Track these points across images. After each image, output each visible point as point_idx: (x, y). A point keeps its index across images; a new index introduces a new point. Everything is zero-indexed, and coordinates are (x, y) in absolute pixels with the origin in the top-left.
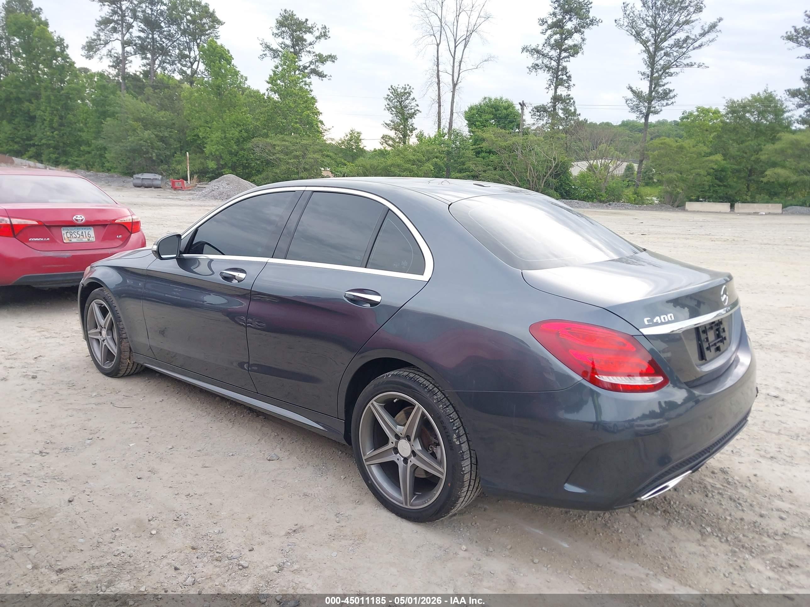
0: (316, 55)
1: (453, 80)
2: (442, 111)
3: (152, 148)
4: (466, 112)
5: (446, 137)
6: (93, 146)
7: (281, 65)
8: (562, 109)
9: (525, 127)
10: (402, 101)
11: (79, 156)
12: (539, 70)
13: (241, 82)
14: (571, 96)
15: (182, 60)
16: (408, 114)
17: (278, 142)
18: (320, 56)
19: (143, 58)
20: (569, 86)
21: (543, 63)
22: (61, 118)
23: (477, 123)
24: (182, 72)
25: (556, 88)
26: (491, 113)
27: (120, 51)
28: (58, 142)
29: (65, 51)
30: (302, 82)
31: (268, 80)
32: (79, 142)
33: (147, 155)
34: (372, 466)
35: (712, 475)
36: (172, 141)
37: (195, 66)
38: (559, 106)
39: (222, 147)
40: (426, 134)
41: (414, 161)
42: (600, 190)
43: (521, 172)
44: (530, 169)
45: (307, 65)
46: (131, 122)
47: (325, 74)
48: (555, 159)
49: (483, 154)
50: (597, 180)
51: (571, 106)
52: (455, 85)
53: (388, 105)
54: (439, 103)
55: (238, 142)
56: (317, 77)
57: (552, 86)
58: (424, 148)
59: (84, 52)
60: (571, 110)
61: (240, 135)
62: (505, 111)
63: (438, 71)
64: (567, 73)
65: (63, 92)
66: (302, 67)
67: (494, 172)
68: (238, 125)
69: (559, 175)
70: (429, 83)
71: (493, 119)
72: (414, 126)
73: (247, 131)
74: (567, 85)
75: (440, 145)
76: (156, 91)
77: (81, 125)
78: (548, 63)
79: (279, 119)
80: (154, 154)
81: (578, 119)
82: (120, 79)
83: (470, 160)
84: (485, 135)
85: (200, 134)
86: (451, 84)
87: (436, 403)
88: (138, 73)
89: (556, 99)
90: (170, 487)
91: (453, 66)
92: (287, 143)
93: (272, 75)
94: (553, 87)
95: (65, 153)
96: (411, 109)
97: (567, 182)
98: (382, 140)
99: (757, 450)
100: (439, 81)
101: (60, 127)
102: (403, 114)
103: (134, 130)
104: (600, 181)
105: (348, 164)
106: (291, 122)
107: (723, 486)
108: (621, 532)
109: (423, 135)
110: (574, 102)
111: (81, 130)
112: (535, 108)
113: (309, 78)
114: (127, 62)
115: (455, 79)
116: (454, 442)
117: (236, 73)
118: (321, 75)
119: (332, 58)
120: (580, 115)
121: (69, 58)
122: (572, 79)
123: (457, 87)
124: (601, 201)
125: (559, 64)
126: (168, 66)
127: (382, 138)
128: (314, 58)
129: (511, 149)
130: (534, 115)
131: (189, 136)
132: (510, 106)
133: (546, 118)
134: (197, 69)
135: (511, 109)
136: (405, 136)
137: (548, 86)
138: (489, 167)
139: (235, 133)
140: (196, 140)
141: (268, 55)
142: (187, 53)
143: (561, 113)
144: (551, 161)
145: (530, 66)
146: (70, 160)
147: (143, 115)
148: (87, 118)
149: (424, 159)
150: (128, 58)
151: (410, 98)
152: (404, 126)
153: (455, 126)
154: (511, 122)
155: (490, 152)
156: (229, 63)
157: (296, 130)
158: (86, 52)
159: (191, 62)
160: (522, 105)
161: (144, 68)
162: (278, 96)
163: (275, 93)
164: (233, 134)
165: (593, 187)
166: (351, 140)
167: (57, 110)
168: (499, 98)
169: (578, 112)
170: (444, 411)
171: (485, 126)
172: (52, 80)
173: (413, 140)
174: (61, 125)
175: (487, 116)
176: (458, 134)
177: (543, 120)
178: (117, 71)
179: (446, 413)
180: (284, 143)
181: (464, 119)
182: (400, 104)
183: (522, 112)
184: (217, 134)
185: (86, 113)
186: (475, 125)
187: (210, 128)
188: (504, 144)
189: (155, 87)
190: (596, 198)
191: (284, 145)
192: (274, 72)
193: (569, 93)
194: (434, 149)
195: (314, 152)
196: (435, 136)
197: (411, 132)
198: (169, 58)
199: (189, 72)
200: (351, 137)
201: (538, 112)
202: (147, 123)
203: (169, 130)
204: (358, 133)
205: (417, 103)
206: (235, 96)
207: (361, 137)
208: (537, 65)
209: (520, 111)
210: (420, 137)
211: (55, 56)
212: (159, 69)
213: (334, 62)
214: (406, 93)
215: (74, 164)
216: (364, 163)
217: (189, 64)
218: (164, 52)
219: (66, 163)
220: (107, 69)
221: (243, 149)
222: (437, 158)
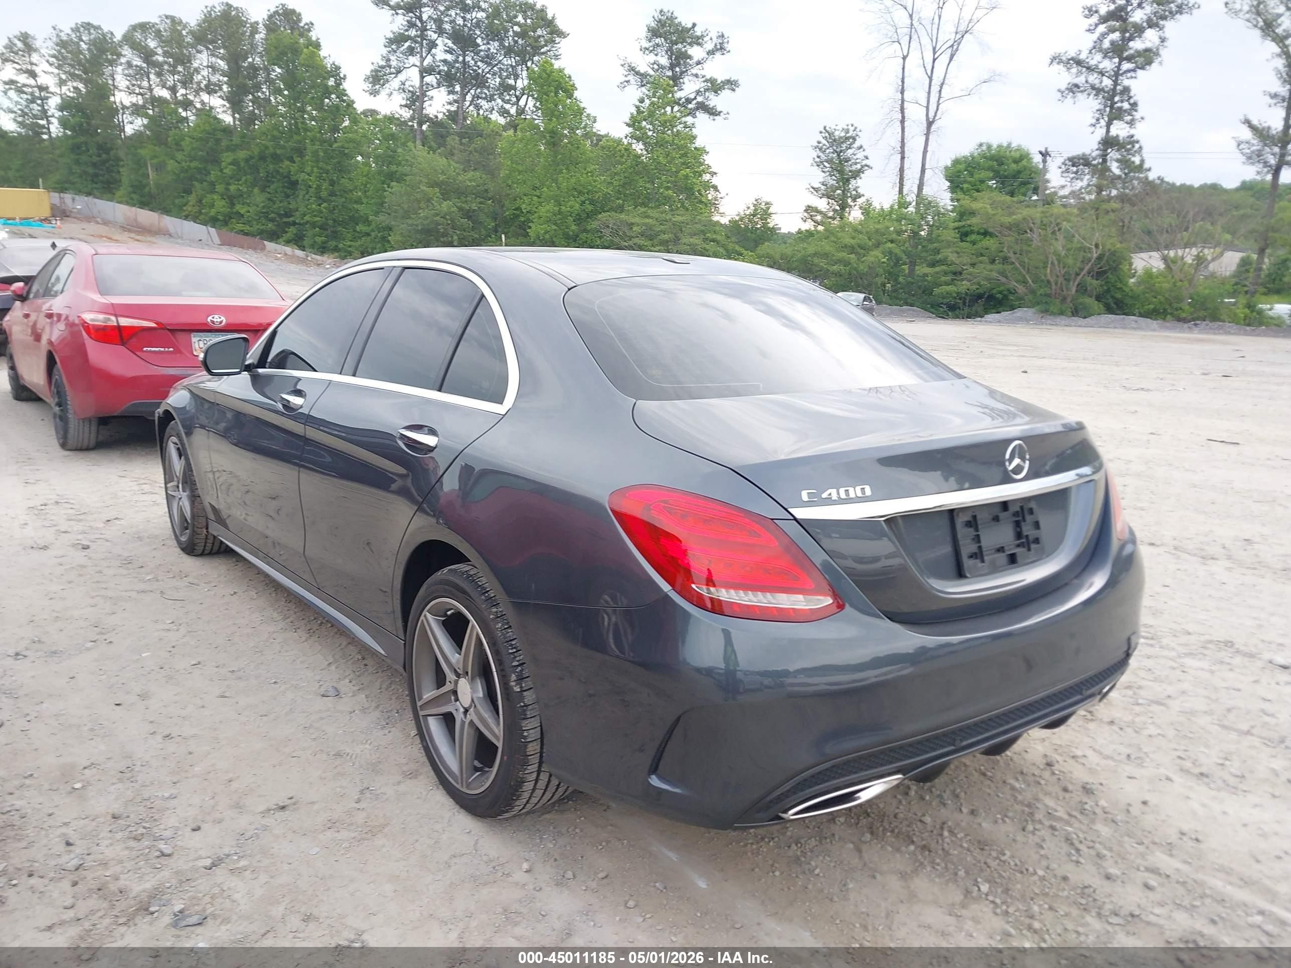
0: (706, 81)
1: (927, 115)
2: (906, 166)
3: (453, 228)
4: (946, 168)
5: (911, 209)
6: (373, 225)
7: (649, 97)
8: (1118, 161)
9: (1048, 192)
10: (841, 151)
11: (354, 239)
12: (1079, 95)
13: (587, 124)
14: (1135, 138)
15: (505, 94)
16: (850, 171)
17: (637, 220)
18: (712, 81)
19: (450, 93)
20: (1133, 120)
21: (1087, 82)
22: (332, 182)
23: (965, 186)
24: (504, 112)
25: (1109, 125)
26: (990, 169)
27: (417, 83)
28: (326, 219)
29: (341, 84)
30: (680, 123)
31: (628, 121)
32: (355, 220)
33: (445, 239)
34: (430, 718)
35: (1061, 794)
36: (482, 217)
37: (522, 102)
38: (1113, 154)
39: (554, 227)
40: (876, 205)
41: (853, 247)
42: (1180, 300)
43: (1037, 268)
44: (1052, 263)
45: (692, 96)
46: (425, 188)
47: (718, 110)
48: (1097, 246)
49: (973, 237)
50: (1174, 283)
51: (1134, 156)
52: (930, 124)
53: (818, 157)
54: (902, 153)
55: (579, 220)
56: (706, 116)
57: (1102, 121)
58: (872, 227)
59: (368, 86)
60: (1133, 162)
61: (583, 208)
62: (1014, 166)
63: (903, 101)
64: (1130, 98)
65: (335, 145)
66: (683, 100)
67: (989, 267)
68: (580, 193)
69: (1105, 272)
70: (887, 121)
71: (992, 179)
72: (859, 190)
73: (592, 202)
74: (1129, 118)
75: (899, 220)
76: (464, 141)
77: (360, 194)
78: (1097, 82)
79: (641, 183)
80: (456, 237)
81: (1147, 178)
82: (415, 125)
83: (949, 246)
84: (975, 206)
85: (524, 206)
86: (925, 122)
87: (493, 619)
88: (440, 116)
89: (1108, 143)
90: (151, 722)
91: (929, 93)
92: (650, 221)
93: (635, 113)
94: (1103, 123)
95: (335, 235)
96: (856, 164)
97: (1119, 285)
98: (806, 214)
99: (1180, 758)
100: (903, 117)
101: (330, 198)
102: (841, 172)
103: (429, 200)
104: (1179, 284)
105: (745, 252)
106: (659, 188)
107: (1070, 815)
108: (818, 875)
109: (871, 205)
110: (1140, 147)
111: (359, 201)
112: (1070, 159)
113: (694, 117)
114: (426, 99)
115: (931, 115)
116: (512, 687)
117: (580, 111)
118: (713, 112)
119: (731, 84)
120: (1149, 170)
121: (346, 95)
122: (1139, 108)
123: (933, 127)
124: (1179, 319)
125: (1116, 83)
126: (483, 103)
127: (806, 211)
128: (703, 84)
129: (1020, 229)
130: (1067, 171)
131: (508, 209)
132: (1023, 157)
133: (1088, 177)
134: (525, 106)
135: (1024, 162)
136: (844, 206)
137: (1094, 121)
138: (980, 258)
139: (574, 205)
140: (518, 216)
141: (633, 81)
142: (511, 82)
143: (1115, 168)
144: (1089, 248)
145: (1063, 88)
146: (341, 246)
147: (442, 177)
148: (367, 183)
149: (870, 243)
150: (428, 93)
151: (855, 145)
152: (843, 191)
153: (926, 191)
154: (1024, 184)
155: (986, 234)
156: (570, 96)
157: (667, 200)
158: (370, 85)
159: (517, 97)
160: (1045, 154)
161: (449, 107)
162: (643, 147)
163: (638, 141)
164: (571, 207)
165: (1167, 295)
166: (754, 215)
167: (327, 172)
168: (1005, 145)
169: (1146, 166)
170: (503, 634)
171: (978, 191)
172: (321, 128)
173: (855, 215)
174: (332, 194)
175: (983, 174)
176: (930, 203)
177: (1082, 180)
178: (411, 112)
179: (505, 638)
180: (647, 220)
181: (944, 180)
182: (839, 155)
183: (1044, 166)
184: (548, 207)
185: (366, 176)
186: (962, 189)
187: (539, 197)
188: (1007, 220)
189: (461, 136)
190: (1171, 314)
191: (646, 224)
192: (637, 107)
193: (1133, 132)
194: (888, 228)
195: (692, 235)
196: (892, 207)
197: (854, 200)
198: (486, 91)
199: (513, 111)
200: (756, 210)
201: (1073, 166)
202: (447, 190)
203: (478, 200)
204: (767, 204)
205: (865, 153)
206: (578, 148)
207: (771, 210)
208: (1077, 86)
209: (1041, 166)
210: (866, 210)
211: (327, 92)
212: (471, 108)
213: (733, 90)
214: (847, 138)
215: (346, 251)
216: (771, 252)
217: (514, 99)
218: (480, 81)
219: (336, 249)
220: (398, 109)
221: (585, 231)
222: (892, 241)
